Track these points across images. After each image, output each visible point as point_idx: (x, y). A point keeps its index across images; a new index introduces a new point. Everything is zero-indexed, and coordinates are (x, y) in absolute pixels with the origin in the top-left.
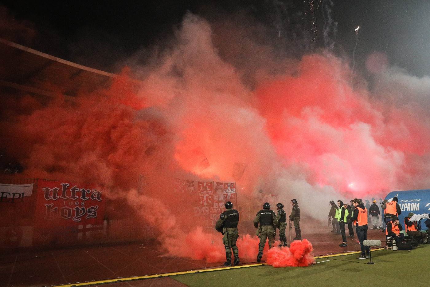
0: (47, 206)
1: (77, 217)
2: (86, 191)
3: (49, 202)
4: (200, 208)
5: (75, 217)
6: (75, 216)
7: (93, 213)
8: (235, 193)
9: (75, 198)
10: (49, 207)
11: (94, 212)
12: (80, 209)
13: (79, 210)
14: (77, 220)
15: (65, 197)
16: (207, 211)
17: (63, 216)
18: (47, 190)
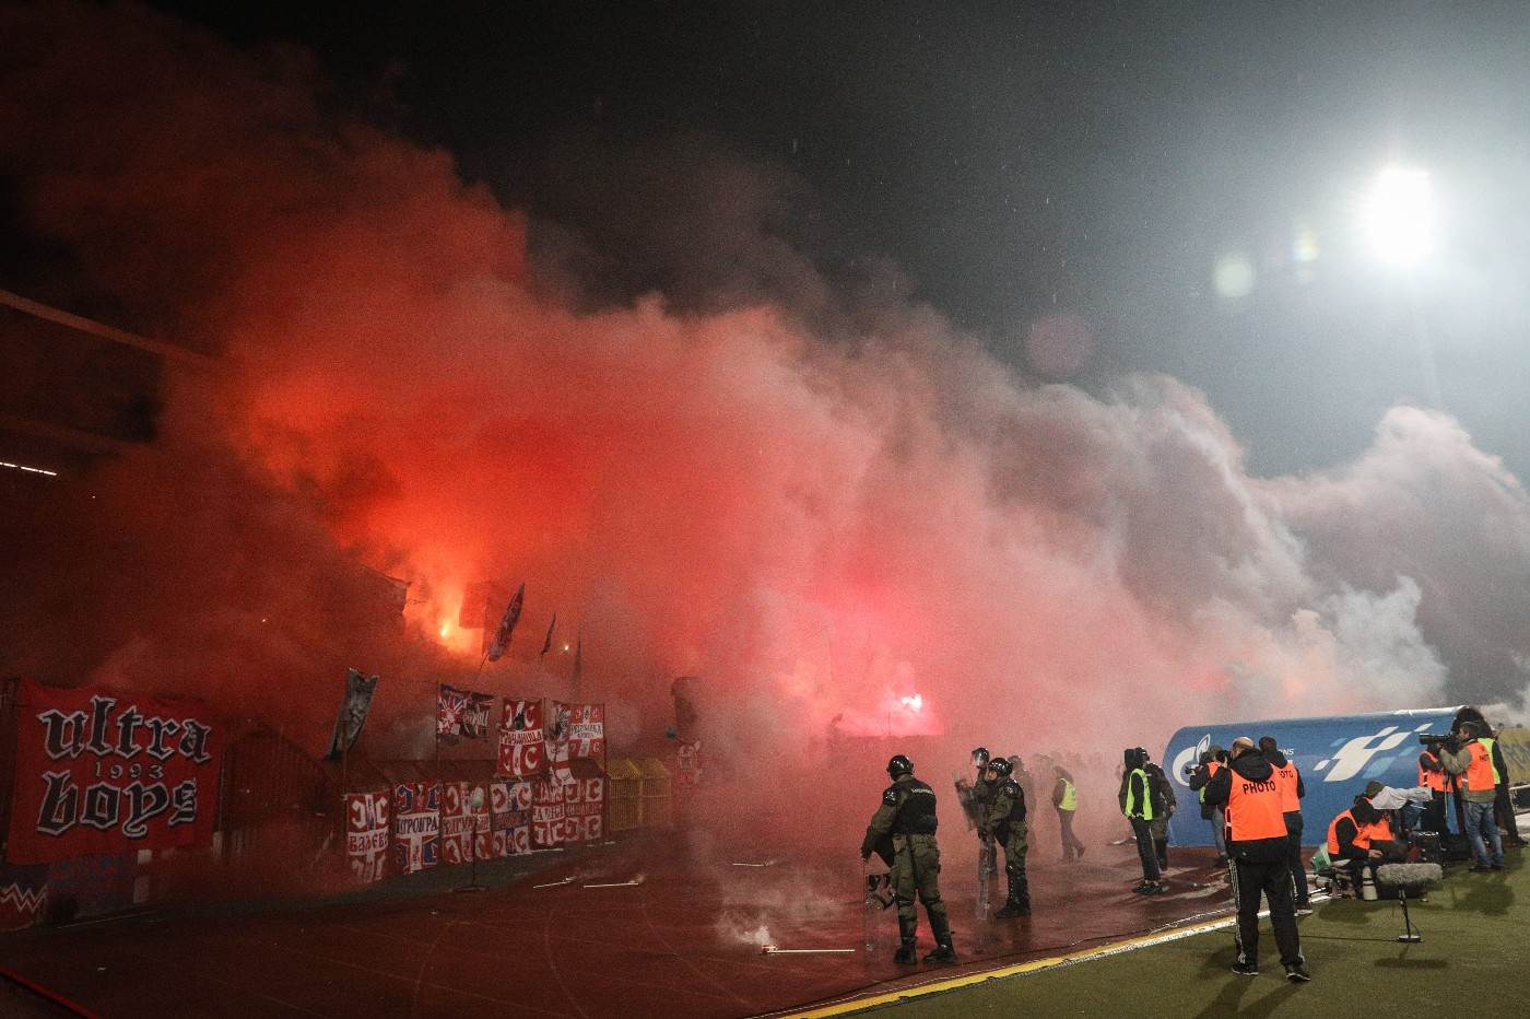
0: (53, 778)
1: (136, 822)
2: (163, 724)
3: (58, 765)
4: (509, 787)
5: (131, 821)
6: (131, 817)
7: (188, 806)
8: (601, 736)
9: (133, 750)
10: (57, 783)
11: (190, 802)
12: (147, 790)
13: (144, 795)
14: (137, 833)
15: (101, 748)
16: (528, 796)
17: (90, 815)
18: (56, 720)
